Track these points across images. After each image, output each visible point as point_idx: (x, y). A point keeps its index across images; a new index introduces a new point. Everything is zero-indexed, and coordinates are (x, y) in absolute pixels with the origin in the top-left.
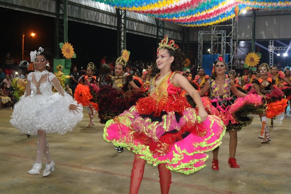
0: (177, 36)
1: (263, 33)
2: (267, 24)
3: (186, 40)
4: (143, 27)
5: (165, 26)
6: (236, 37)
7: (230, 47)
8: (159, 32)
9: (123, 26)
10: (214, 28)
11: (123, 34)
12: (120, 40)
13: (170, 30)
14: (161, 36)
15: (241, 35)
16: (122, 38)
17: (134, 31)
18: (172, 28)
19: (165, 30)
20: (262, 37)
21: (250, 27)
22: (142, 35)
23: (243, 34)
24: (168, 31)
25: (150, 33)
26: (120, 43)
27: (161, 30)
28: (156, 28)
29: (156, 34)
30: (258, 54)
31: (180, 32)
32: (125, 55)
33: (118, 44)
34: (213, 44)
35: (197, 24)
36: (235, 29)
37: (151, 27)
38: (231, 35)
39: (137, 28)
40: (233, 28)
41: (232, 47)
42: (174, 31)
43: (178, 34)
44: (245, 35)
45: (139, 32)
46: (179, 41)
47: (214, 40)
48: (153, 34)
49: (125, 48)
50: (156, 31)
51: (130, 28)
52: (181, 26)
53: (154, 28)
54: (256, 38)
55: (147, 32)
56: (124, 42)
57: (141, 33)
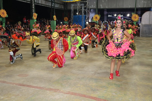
0: (61, 7)
1: (101, 5)
2: (103, 1)
3: (66, 8)
4: (44, 2)
5: (55, 2)
6: (89, 7)
7: (86, 12)
8: (52, 5)
9: (33, 1)
10: (79, 3)
11: (33, 5)
12: (32, 8)
13: (58, 4)
14: (53, 7)
15: (91, 6)
16: (33, 7)
17: (39, 4)
18: (59, 3)
19: (55, 4)
20: (101, 7)
21: (95, 2)
22: (44, 6)
23: (92, 6)
24: (57, 4)
25: (48, 5)
26: (32, 10)
27: (53, 4)
28: (51, 3)
29: (51, 5)
30: (99, 15)
31: (63, 5)
32: (35, 16)
33: (31, 10)
34: (78, 10)
35: (71, 1)
36: (89, 4)
37: (48, 2)
38: (86, 6)
39: (41, 2)
40: (87, 3)
41: (87, 12)
42: (60, 4)
43: (62, 6)
44: (93, 6)
45: (42, 4)
46: (62, 9)
47: (79, 8)
48: (49, 5)
49: (35, 12)
50: (51, 4)
51: (37, 2)
52: (63, 2)
53: (49, 2)
54: (98, 8)
55: (46, 5)
56: (34, 9)
57: (43, 5)
